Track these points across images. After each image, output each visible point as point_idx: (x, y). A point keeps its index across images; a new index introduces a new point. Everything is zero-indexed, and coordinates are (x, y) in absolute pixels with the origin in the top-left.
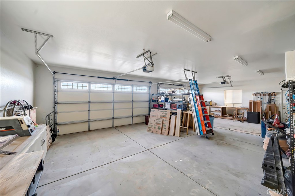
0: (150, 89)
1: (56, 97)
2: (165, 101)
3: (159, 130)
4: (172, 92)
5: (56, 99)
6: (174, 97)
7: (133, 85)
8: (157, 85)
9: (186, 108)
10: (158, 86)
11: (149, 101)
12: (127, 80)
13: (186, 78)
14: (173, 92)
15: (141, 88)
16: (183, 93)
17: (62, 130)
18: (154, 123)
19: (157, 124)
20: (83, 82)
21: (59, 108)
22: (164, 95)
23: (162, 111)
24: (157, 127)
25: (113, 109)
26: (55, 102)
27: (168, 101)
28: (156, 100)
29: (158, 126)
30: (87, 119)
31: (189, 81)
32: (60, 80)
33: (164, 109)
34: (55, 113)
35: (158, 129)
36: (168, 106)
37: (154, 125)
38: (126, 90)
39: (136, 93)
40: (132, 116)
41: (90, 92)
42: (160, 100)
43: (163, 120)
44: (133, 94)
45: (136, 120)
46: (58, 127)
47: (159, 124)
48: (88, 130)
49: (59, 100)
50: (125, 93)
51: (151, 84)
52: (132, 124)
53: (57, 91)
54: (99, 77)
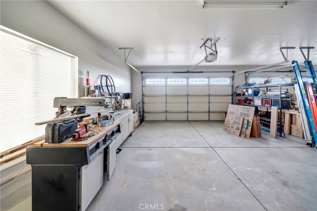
0: (233, 80)
1: (143, 91)
2: (253, 95)
3: (238, 131)
4: (264, 83)
5: (143, 93)
6: (270, 90)
7: (209, 76)
8: (245, 75)
9: (290, 105)
10: (247, 75)
11: (232, 95)
12: (202, 72)
13: (286, 60)
14: (266, 82)
15: (220, 79)
16: (284, 83)
17: (148, 117)
18: (231, 122)
19: (235, 123)
20: (161, 77)
21: (146, 100)
22: (252, 87)
23: (244, 108)
24: (235, 126)
25: (188, 103)
26: (143, 95)
27: (259, 95)
28: (242, 93)
29: (237, 125)
30: (165, 110)
31: (293, 64)
32: (146, 78)
33: (252, 106)
34: (143, 103)
35: (236, 129)
36: (257, 102)
37: (231, 124)
38: (202, 83)
39: (214, 86)
40: (209, 112)
41: (166, 86)
42: (246, 94)
43: (244, 119)
44: (210, 87)
45: (213, 117)
46: (145, 114)
47: (239, 123)
48: (165, 120)
49: (145, 93)
50: (199, 86)
51: (234, 74)
52: (209, 120)
53: (144, 86)
54: (174, 72)
